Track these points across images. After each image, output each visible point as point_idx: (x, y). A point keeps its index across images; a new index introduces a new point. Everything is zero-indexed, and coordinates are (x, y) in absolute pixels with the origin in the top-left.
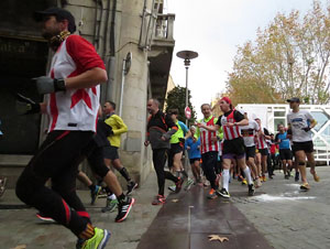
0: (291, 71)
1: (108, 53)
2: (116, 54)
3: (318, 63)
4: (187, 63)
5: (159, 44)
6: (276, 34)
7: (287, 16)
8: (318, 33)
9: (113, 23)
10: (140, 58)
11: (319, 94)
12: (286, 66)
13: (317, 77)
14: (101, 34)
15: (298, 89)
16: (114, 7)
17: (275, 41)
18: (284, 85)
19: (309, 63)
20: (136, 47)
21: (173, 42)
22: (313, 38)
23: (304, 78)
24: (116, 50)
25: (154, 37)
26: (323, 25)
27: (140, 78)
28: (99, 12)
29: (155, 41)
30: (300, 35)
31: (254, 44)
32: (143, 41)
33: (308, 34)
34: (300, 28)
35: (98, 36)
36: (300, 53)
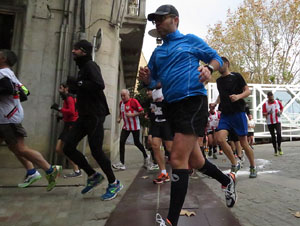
0: (258, 52)
1: (77, 30)
2: (87, 30)
3: (283, 44)
4: (159, 42)
5: (131, 22)
6: (245, 16)
8: (284, 17)
10: (111, 35)
11: (284, 74)
12: (254, 47)
13: (282, 58)
14: (71, 9)
15: (265, 69)
17: (244, 23)
18: (251, 65)
19: (275, 44)
20: (107, 23)
21: (145, 20)
22: (279, 22)
23: (270, 59)
24: (87, 26)
25: (125, 15)
26: (289, 9)
27: (111, 55)
29: (126, 18)
30: (267, 18)
31: (224, 26)
32: (115, 18)
33: (274, 17)
34: (267, 11)
35: (68, 11)
36: (267, 35)
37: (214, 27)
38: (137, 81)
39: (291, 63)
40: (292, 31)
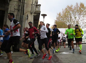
0: (71, 20)
1: (22, 14)
2: (25, 14)
3: (77, 18)
4: (44, 17)
5: (36, 12)
6: (67, 11)
7: (70, 6)
9: (24, 6)
10: (31, 16)
12: (70, 19)
13: (77, 22)
14: (20, 9)
15: (73, 25)
16: (24, 2)
17: (67, 12)
18: (69, 24)
19: (75, 18)
20: (30, 13)
21: (40, 12)
22: (76, 12)
23: (74, 22)
25: (35, 10)
26: (79, 9)
28: (20, 3)
29: (35, 11)
30: (73, 11)
31: (61, 13)
32: (32, 11)
33: (75, 11)
34: (73, 9)
35: (19, 9)
36: (73, 16)
37: (59, 14)
38: (38, 28)
39: (80, 23)
40: (80, 14)
